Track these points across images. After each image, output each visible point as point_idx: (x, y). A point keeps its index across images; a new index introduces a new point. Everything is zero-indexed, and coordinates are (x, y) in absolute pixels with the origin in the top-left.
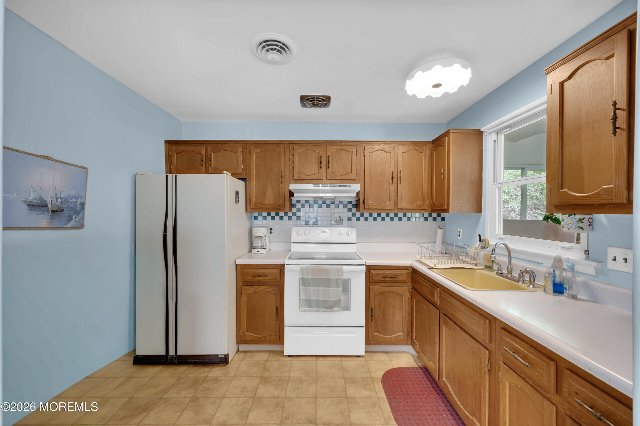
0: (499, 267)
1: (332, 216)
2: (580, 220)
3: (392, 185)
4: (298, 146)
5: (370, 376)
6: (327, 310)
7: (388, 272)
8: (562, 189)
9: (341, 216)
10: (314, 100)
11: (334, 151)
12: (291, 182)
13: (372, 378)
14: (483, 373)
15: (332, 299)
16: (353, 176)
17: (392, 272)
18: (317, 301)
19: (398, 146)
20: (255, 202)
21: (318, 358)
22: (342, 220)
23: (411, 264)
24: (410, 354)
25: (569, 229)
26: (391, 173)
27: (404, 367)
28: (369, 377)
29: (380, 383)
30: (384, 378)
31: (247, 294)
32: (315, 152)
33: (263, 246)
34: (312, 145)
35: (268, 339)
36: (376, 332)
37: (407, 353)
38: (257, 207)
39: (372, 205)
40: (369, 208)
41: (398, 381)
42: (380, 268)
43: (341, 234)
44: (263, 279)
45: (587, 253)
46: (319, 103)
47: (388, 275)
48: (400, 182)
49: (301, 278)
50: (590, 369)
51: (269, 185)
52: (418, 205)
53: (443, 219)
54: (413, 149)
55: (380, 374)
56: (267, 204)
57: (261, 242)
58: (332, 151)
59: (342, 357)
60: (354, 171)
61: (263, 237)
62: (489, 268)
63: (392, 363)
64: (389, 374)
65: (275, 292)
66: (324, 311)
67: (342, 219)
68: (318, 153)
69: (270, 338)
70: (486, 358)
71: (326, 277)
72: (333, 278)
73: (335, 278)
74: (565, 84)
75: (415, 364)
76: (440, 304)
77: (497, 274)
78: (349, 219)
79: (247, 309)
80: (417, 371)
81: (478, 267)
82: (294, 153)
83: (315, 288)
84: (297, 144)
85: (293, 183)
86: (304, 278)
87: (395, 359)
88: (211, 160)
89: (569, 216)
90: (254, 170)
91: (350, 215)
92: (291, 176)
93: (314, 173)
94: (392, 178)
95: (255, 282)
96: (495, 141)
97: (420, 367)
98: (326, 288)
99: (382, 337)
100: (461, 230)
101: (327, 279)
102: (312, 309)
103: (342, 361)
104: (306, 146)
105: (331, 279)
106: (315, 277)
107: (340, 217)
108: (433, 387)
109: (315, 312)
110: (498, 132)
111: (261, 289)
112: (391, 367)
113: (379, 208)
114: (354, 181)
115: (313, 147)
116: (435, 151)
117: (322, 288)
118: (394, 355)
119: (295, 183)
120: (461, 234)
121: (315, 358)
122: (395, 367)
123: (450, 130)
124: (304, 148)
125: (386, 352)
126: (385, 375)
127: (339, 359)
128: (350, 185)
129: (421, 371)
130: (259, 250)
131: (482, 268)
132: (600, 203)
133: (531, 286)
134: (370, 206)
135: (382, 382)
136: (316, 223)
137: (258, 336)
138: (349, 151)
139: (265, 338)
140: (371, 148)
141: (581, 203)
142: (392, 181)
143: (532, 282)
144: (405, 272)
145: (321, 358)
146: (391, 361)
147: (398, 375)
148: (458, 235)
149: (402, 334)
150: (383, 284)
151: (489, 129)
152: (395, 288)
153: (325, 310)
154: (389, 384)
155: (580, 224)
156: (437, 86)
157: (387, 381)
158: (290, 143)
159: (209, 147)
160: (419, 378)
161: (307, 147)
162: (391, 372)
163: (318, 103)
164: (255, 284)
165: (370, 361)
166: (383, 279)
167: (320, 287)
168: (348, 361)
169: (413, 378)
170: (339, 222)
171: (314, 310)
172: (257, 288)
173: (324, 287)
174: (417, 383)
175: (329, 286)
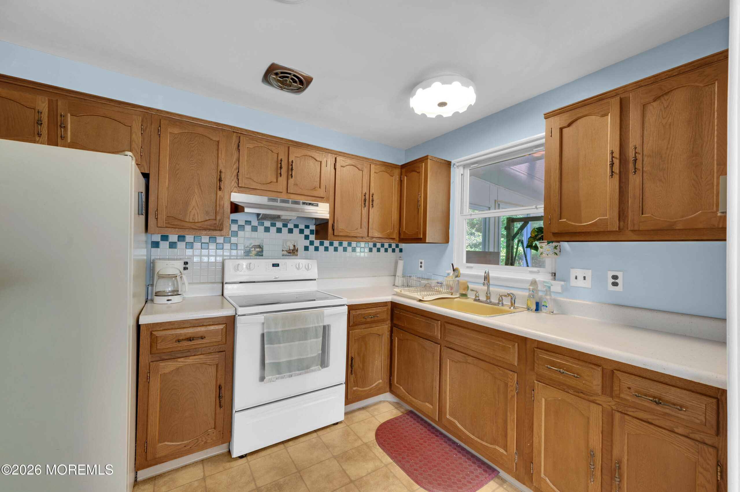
0: (476, 294)
1: (284, 244)
2: (556, 247)
3: (364, 209)
4: (247, 139)
5: (363, 443)
6: (303, 371)
7: (370, 311)
8: (560, 219)
9: (295, 244)
10: (288, 77)
11: (299, 156)
12: (233, 190)
13: (365, 444)
14: (511, 397)
15: (309, 356)
16: (321, 192)
17: (373, 310)
18: (290, 363)
19: (370, 165)
20: (167, 216)
21: (286, 444)
22: (297, 251)
23: (392, 299)
24: (387, 402)
25: (547, 255)
26: (363, 195)
27: (391, 419)
28: (362, 445)
29: (378, 447)
30: (380, 439)
31: (160, 375)
32: (273, 152)
33: (178, 291)
34: (267, 141)
35: (203, 441)
36: (355, 387)
37: (384, 401)
38: (171, 224)
39: (343, 232)
40: (339, 235)
41: (395, 437)
42: (361, 307)
43: (298, 269)
44: (196, 343)
45: (554, 274)
46: (293, 84)
47: (369, 314)
48: (373, 207)
49: (266, 332)
50: (644, 365)
51: (196, 190)
52: (388, 234)
53: (401, 251)
54: (384, 170)
55: (371, 436)
56: (191, 221)
57: (174, 284)
58: (296, 155)
59: (318, 431)
60: (323, 187)
61: (176, 276)
62: (464, 295)
63: (376, 419)
64: (382, 433)
65: (217, 361)
66: (298, 375)
67: (298, 248)
68: (276, 154)
69: (205, 439)
70: (515, 381)
71: (302, 327)
72: (311, 326)
73: (314, 326)
74: (565, 130)
75: (398, 411)
76: (440, 338)
77: (475, 300)
78: (306, 248)
79: (161, 401)
80: (405, 418)
81: (454, 295)
82: (240, 148)
83: (288, 344)
84: (245, 136)
85: (237, 192)
86: (271, 332)
87: (376, 413)
88: (65, 127)
89: (548, 244)
90: (167, 163)
91: (307, 243)
92: (234, 181)
93: (270, 182)
94: (365, 200)
95: (180, 351)
96: (462, 174)
97: (406, 413)
98: (301, 342)
99: (361, 391)
100: (423, 261)
101: (304, 328)
102: (281, 375)
103: (320, 436)
104: (259, 141)
105: (309, 328)
106: (287, 329)
107: (294, 246)
108: (429, 430)
109: (286, 378)
110: (465, 166)
111: (191, 361)
112: (378, 424)
113: (350, 235)
114: (322, 199)
115: (270, 144)
116: (406, 176)
117: (297, 343)
118: (372, 408)
119: (239, 192)
120: (423, 265)
121: (282, 446)
122: (382, 423)
123: (428, 156)
124: (257, 143)
125: (363, 408)
126: (377, 435)
127: (315, 435)
128: (318, 204)
129: (408, 417)
130: (170, 298)
131: (458, 296)
132: (596, 231)
133: (512, 308)
134: (340, 232)
135: (379, 445)
136: (261, 254)
137: (183, 443)
138: (318, 159)
139: (197, 442)
140: (343, 161)
141: (580, 231)
142: (365, 204)
143: (513, 304)
144: (385, 309)
145: (291, 443)
146: (373, 416)
147: (391, 429)
148: (419, 267)
149: (381, 381)
150: (363, 326)
151: (457, 163)
152: (375, 329)
153: (299, 372)
154: (388, 444)
155: (556, 251)
156: (442, 104)
157: (384, 441)
158: (235, 131)
159: (59, 100)
160: (411, 425)
161: (260, 143)
162: (383, 429)
163: (291, 82)
164: (179, 355)
165: (353, 425)
166: (364, 320)
167: (294, 342)
168: (327, 433)
169: (406, 427)
170: (293, 252)
171: (285, 376)
172: (182, 362)
173: (300, 340)
174: (413, 432)
175: (305, 339)
